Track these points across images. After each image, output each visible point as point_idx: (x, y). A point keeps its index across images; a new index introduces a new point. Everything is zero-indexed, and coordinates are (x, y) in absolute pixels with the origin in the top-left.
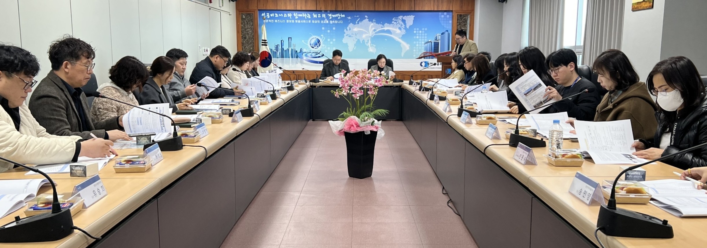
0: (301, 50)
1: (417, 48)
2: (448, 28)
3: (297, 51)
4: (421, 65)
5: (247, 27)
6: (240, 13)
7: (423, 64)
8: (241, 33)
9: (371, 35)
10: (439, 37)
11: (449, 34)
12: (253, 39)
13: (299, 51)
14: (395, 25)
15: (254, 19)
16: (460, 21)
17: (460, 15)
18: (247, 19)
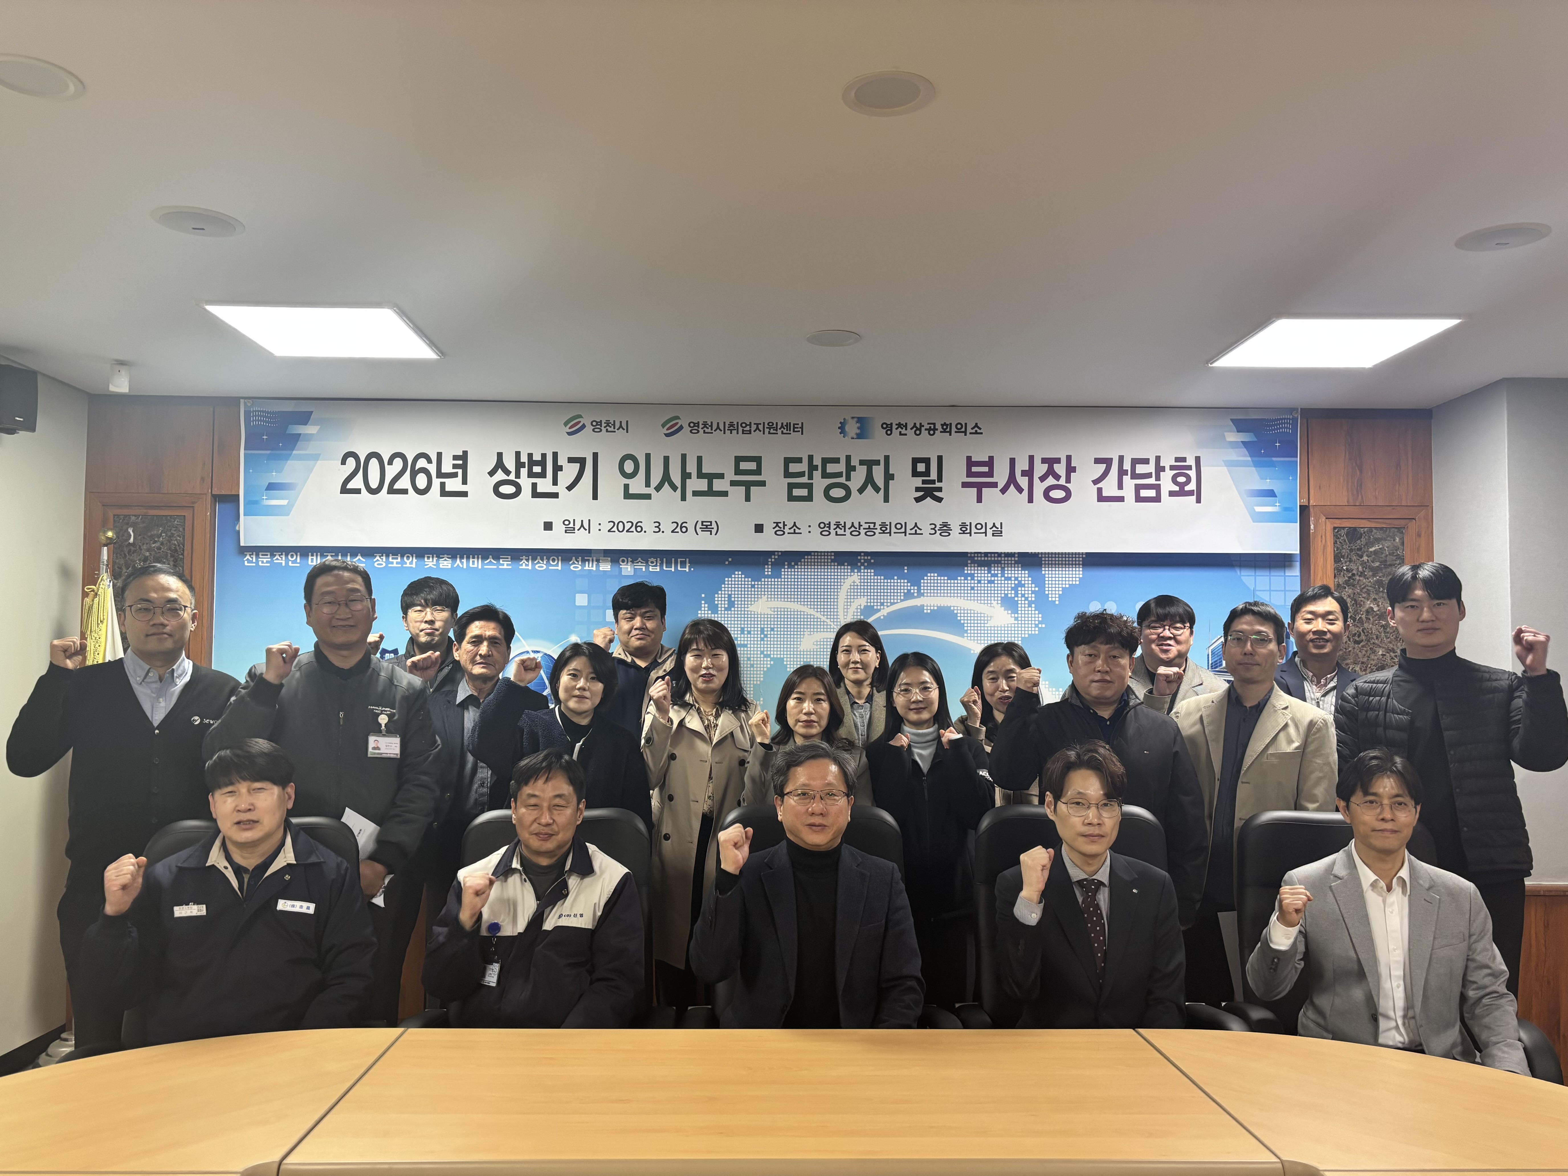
6: (110, 513)
14: (979, 582)
15: (187, 547)
16: (1353, 567)
17: (1347, 534)
18: (148, 550)
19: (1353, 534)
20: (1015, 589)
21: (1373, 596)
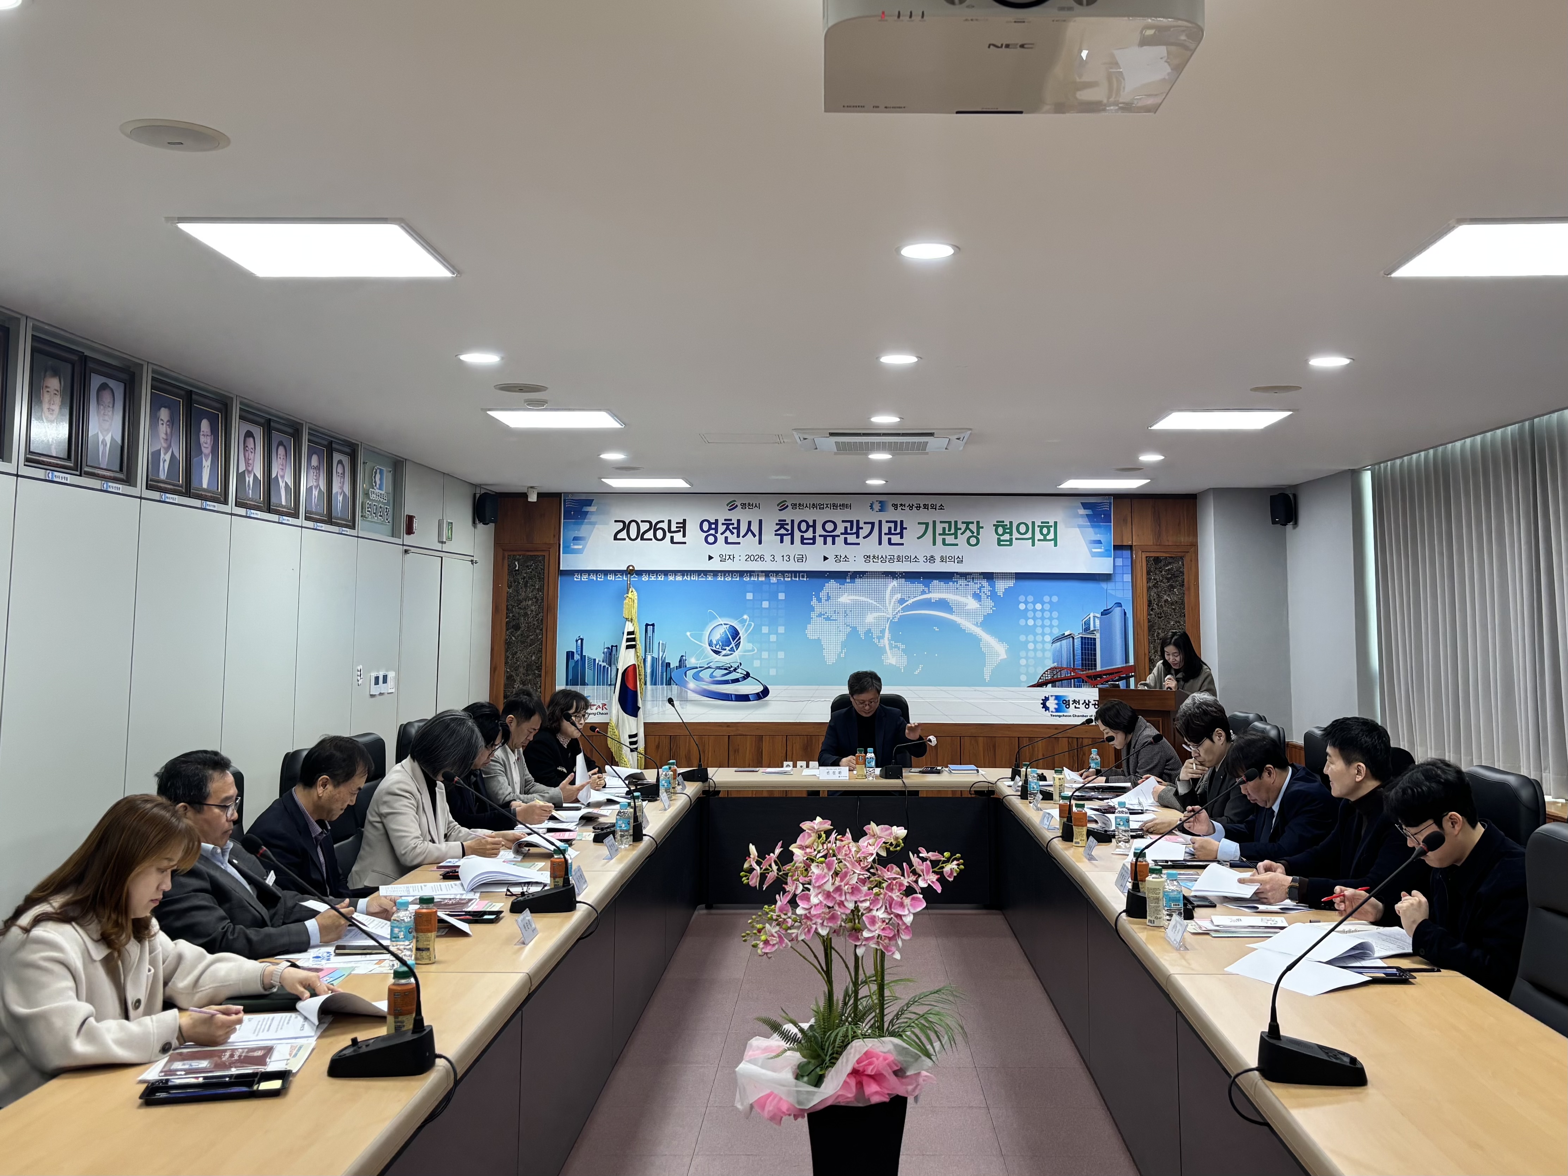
0: (680, 661)
1: (1031, 654)
2: (1119, 594)
3: (668, 664)
4: (1046, 708)
5: (523, 594)
6: (506, 554)
7: (1052, 704)
8: (505, 611)
9: (891, 617)
10: (1096, 624)
11: (1125, 614)
12: (541, 630)
13: (674, 664)
14: (961, 585)
15: (546, 571)
16: (1157, 577)
17: (1154, 560)
18: (526, 573)
19: (1157, 560)
20: (980, 589)
21: (1168, 593)
